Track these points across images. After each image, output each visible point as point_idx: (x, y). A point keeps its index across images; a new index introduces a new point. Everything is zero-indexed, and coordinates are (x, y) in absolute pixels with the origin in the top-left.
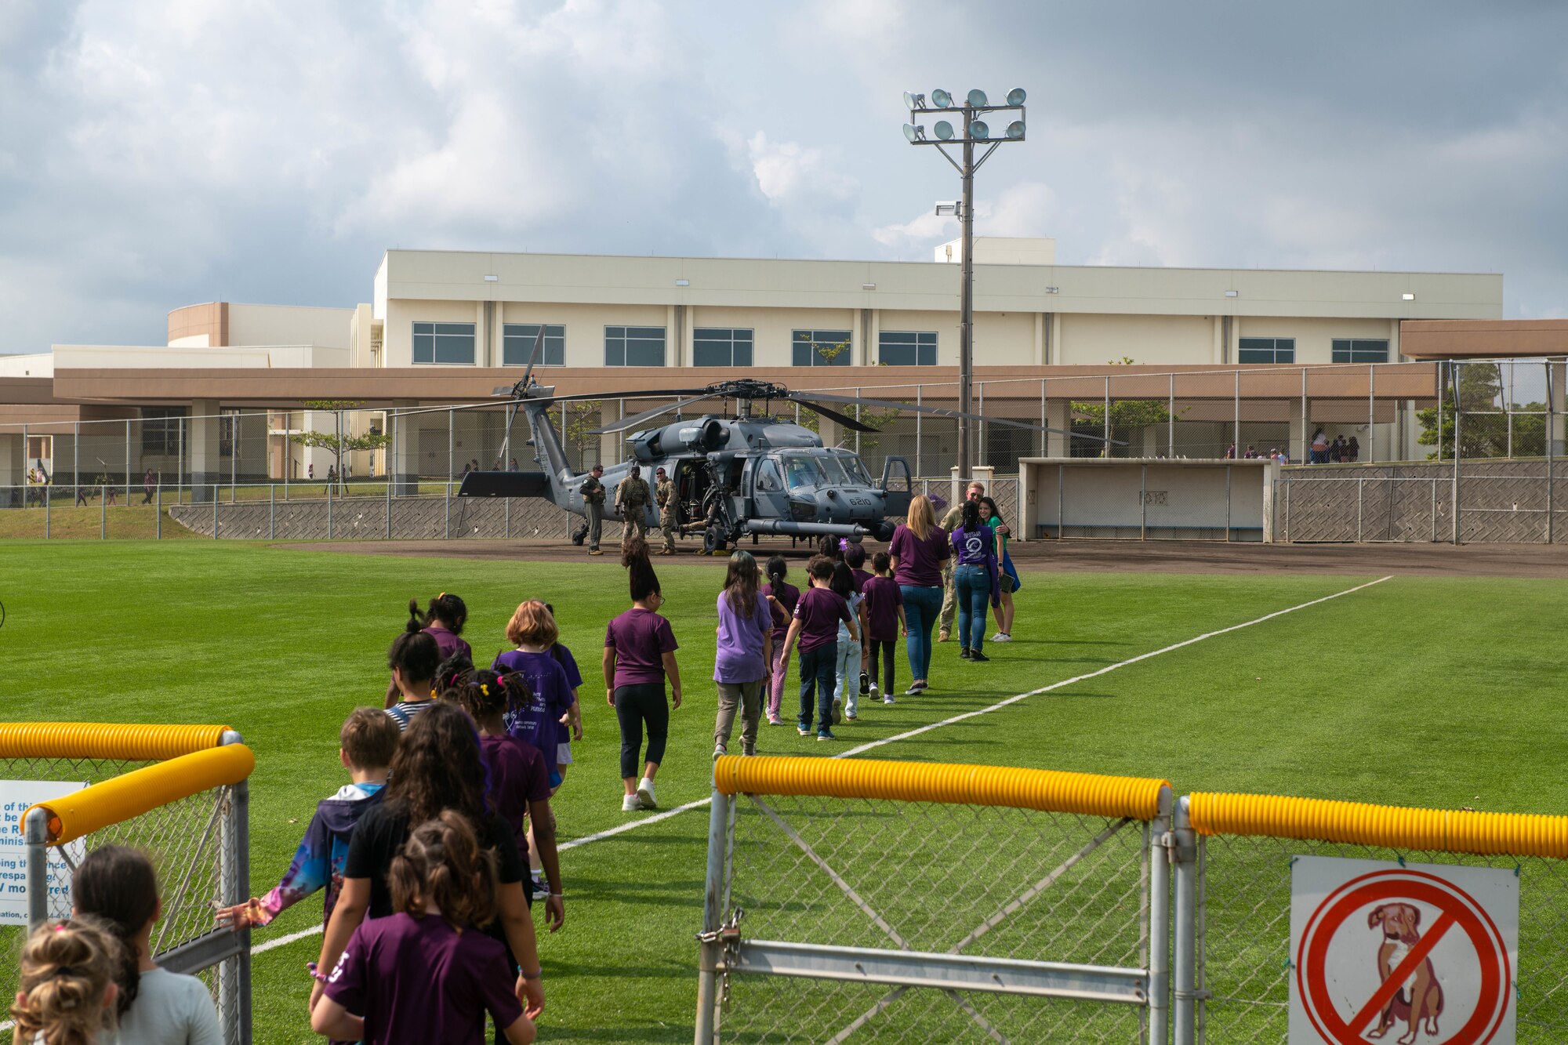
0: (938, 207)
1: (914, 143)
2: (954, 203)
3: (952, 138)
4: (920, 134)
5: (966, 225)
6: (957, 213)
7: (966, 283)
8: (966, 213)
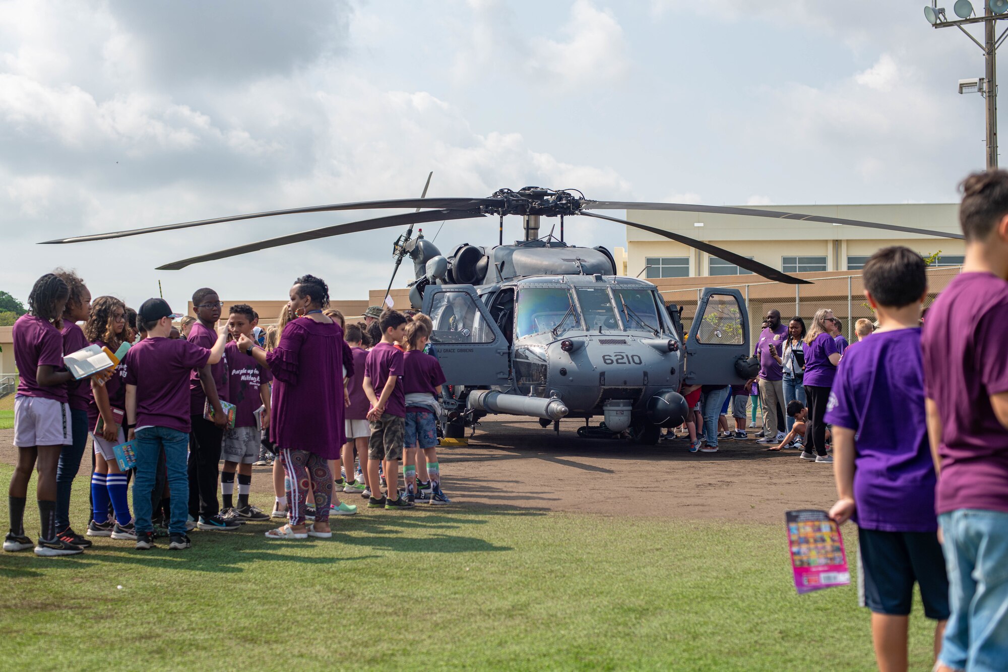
0: (962, 86)
1: (936, 25)
2: (976, 80)
3: (972, 16)
4: (941, 16)
5: (989, 101)
6: (980, 90)
7: (991, 158)
8: (989, 88)
